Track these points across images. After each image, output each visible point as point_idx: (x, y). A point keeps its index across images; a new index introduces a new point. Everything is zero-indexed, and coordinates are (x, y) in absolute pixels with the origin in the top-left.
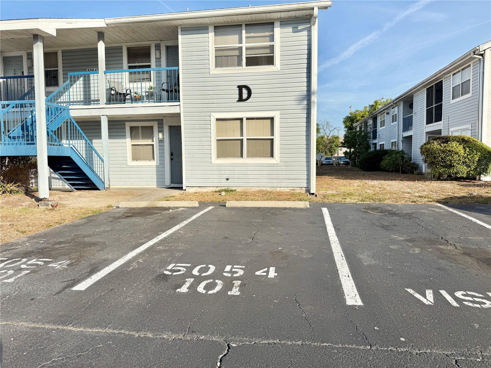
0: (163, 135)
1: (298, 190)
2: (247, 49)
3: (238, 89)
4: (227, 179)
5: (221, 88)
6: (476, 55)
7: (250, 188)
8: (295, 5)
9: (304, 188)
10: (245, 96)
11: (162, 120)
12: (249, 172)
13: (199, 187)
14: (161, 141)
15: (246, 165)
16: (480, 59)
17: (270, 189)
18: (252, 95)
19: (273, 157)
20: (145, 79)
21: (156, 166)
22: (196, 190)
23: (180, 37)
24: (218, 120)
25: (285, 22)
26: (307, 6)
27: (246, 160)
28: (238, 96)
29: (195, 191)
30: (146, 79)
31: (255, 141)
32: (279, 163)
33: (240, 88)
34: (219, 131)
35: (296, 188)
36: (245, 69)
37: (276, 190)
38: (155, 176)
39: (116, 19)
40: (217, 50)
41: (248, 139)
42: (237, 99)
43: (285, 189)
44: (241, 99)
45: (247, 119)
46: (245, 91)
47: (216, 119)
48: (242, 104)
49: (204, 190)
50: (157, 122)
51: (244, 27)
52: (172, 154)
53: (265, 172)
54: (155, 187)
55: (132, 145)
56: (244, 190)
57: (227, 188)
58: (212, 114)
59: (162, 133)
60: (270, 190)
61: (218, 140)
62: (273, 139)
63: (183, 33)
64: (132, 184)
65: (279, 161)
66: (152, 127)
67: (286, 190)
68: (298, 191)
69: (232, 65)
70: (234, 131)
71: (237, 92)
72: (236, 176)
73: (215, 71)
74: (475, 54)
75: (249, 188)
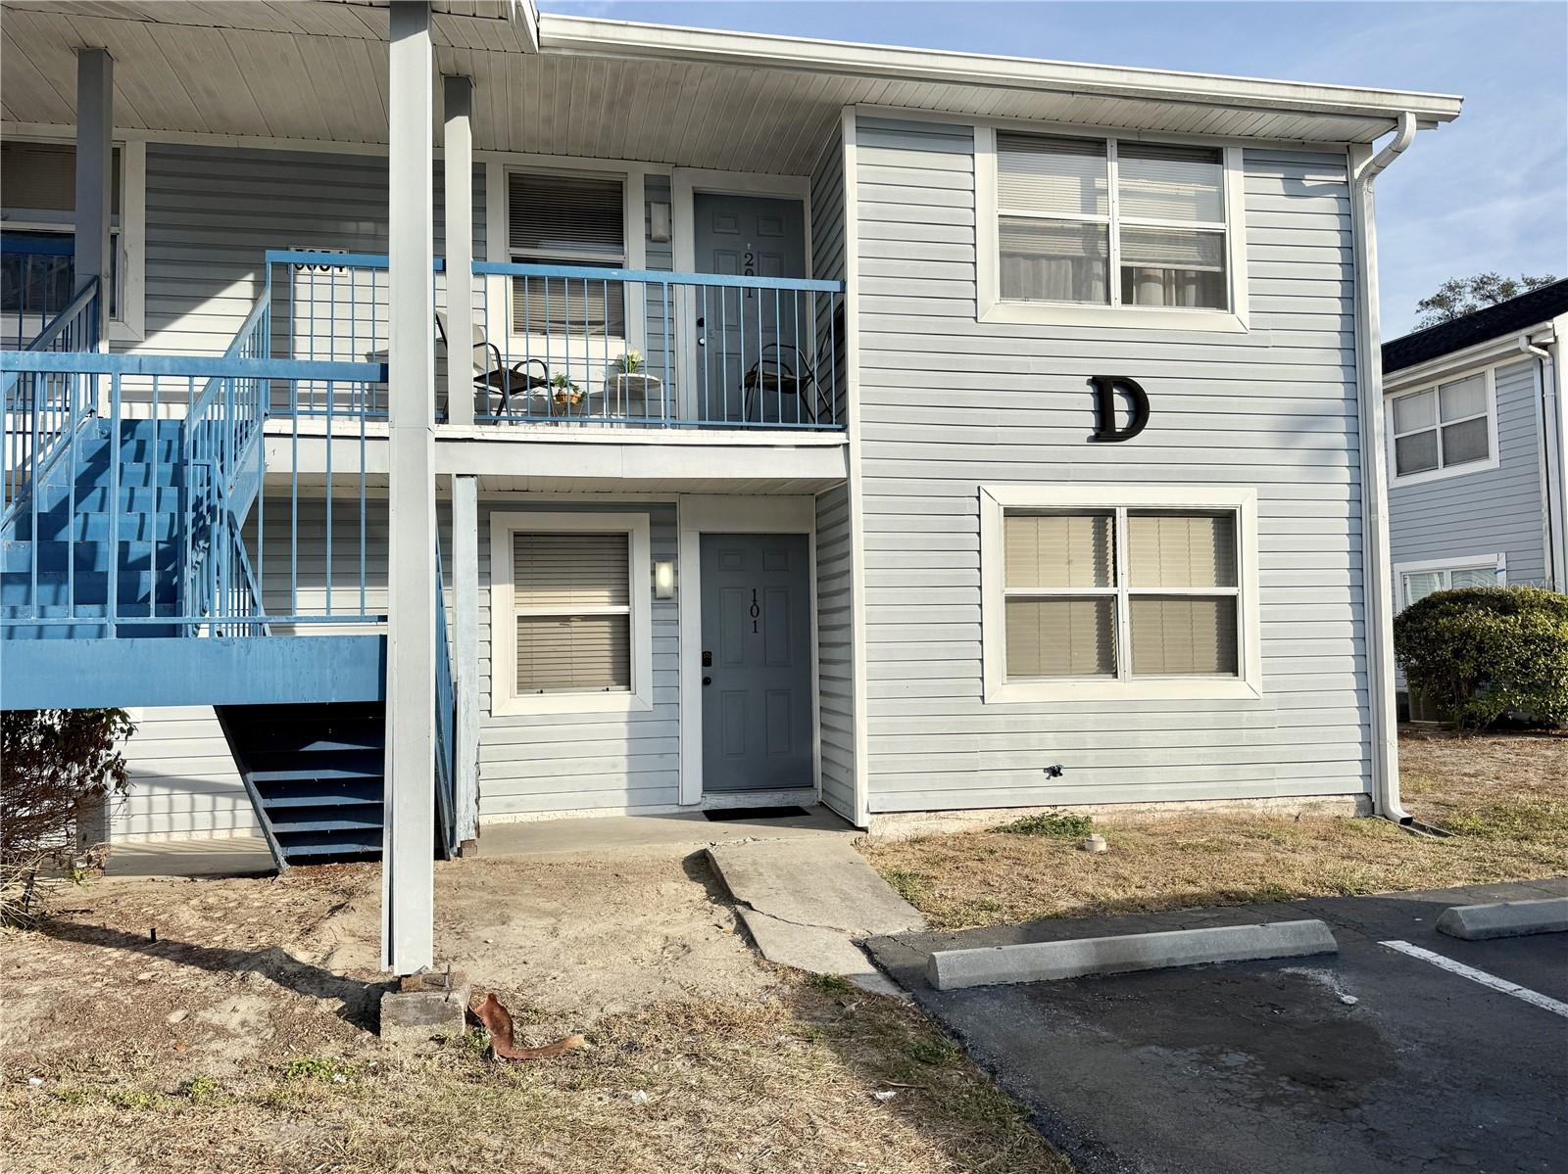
0: (676, 573)
1: (1331, 806)
2: (1128, 236)
3: (1090, 389)
4: (1055, 772)
5: (1025, 382)
6: (1533, 345)
7: (1148, 806)
8: (1347, 93)
9: (1352, 799)
10: (1122, 420)
11: (673, 506)
12: (1145, 739)
13: (928, 811)
14: (664, 601)
15: (1132, 707)
16: (1540, 360)
17: (1227, 807)
18: (1153, 419)
19: (1235, 672)
20: (583, 323)
21: (629, 717)
22: (915, 824)
23: (852, 153)
24: (1010, 513)
25: (1263, 153)
26: (1384, 102)
27: (1126, 687)
28: (1091, 420)
29: (911, 834)
30: (590, 323)
31: (1156, 604)
32: (1262, 696)
33: (1103, 386)
34: (1012, 561)
35: (1324, 798)
36: (1118, 315)
37: (1252, 811)
38: (623, 764)
39: (598, 27)
40: (1009, 227)
41: (1132, 597)
42: (1093, 433)
43: (1285, 806)
44: (1105, 431)
45: (1134, 512)
46: (1120, 403)
47: (1006, 510)
48: (1108, 450)
49: (952, 826)
50: (648, 514)
51: (1112, 149)
52: (707, 660)
53: (1205, 738)
54: (621, 812)
55: (521, 619)
56: (1125, 819)
57: (1052, 811)
58: (986, 486)
59: (671, 564)
60: (1227, 811)
61: (1010, 600)
62: (1233, 599)
63: (866, 138)
64: (510, 805)
65: (1259, 689)
66: (624, 538)
67: (1285, 811)
68: (1331, 810)
69: (1054, 294)
70: (1069, 563)
71: (1090, 402)
72: (1090, 758)
73: (997, 310)
74: (1531, 344)
75: (1144, 807)
